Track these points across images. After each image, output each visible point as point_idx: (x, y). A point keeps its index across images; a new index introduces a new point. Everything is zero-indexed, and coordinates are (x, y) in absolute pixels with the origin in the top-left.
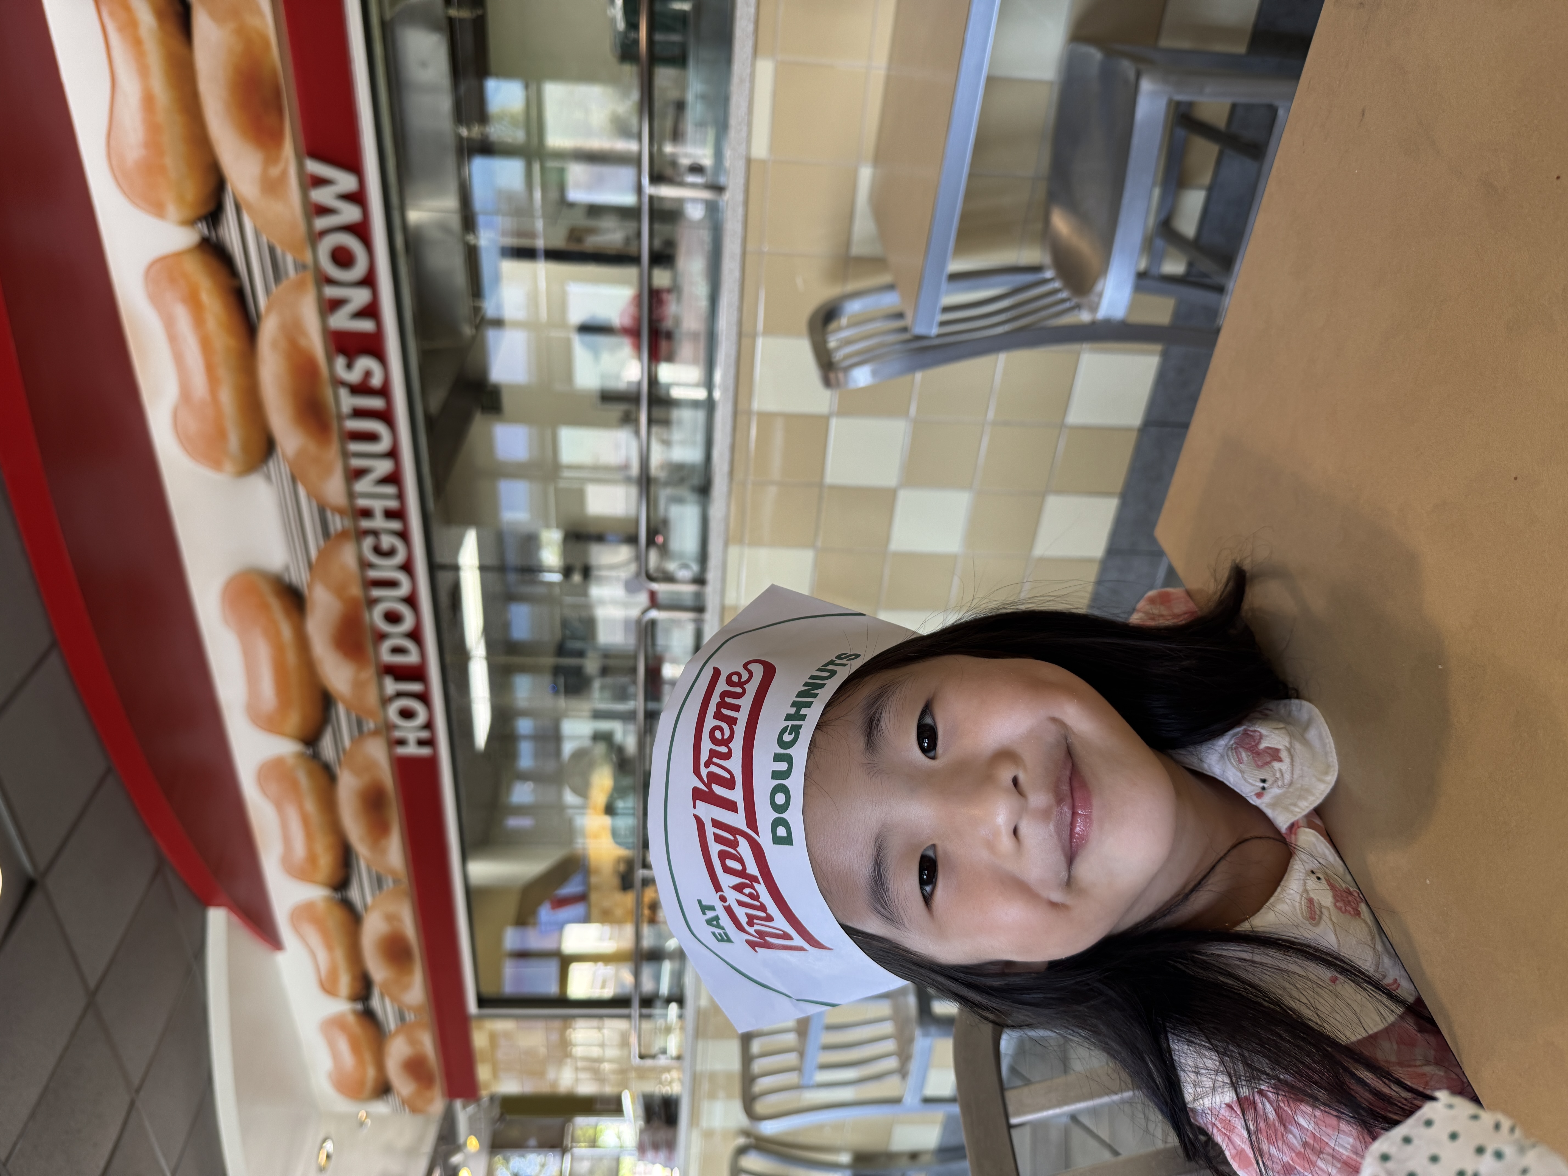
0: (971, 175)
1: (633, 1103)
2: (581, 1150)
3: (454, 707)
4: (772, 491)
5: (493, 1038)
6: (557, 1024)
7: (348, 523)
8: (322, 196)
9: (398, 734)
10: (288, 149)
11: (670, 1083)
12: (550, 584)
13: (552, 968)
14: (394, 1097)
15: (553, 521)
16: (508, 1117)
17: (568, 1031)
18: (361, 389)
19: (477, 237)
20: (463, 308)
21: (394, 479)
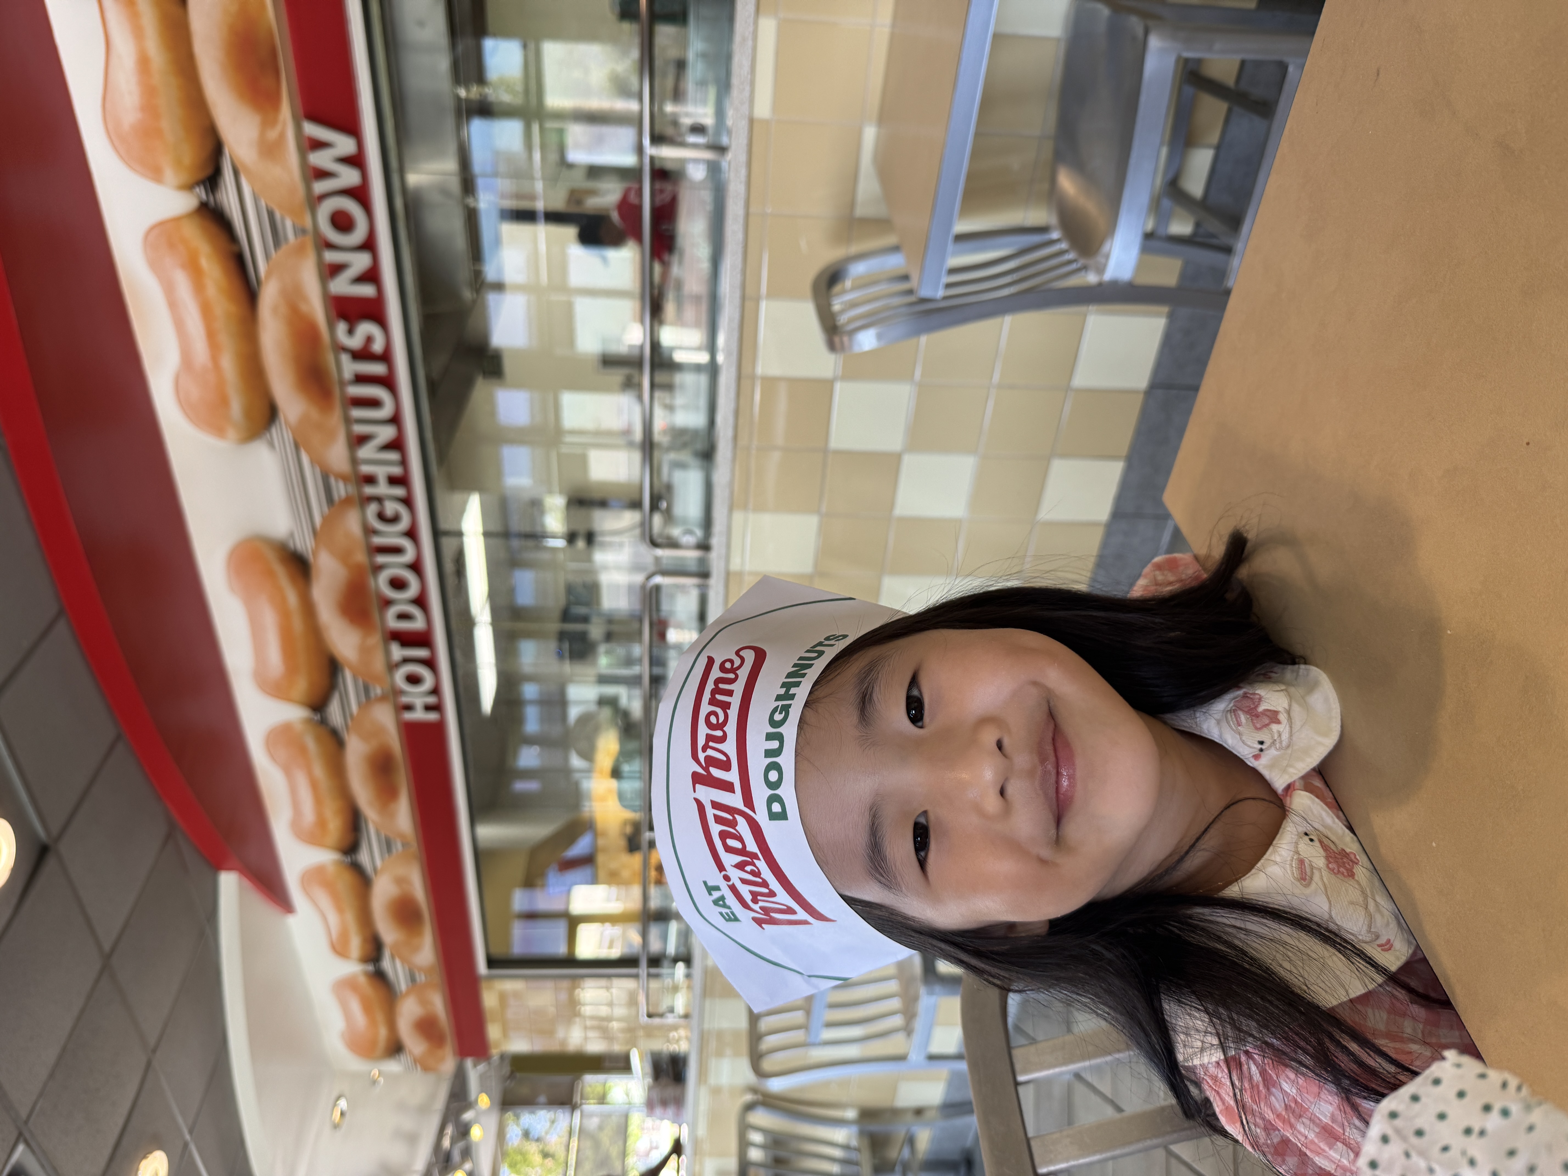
0: (977, 134)
1: (641, 1060)
2: (590, 1107)
3: (460, 672)
4: (776, 456)
5: (503, 998)
6: (565, 984)
7: (352, 490)
8: (320, 159)
9: (405, 700)
10: (286, 112)
11: (678, 1041)
12: (554, 550)
13: (560, 928)
14: (406, 1054)
15: (556, 487)
16: (518, 1075)
17: (577, 991)
18: (363, 355)
19: (476, 200)
20: (463, 274)
21: (396, 445)
